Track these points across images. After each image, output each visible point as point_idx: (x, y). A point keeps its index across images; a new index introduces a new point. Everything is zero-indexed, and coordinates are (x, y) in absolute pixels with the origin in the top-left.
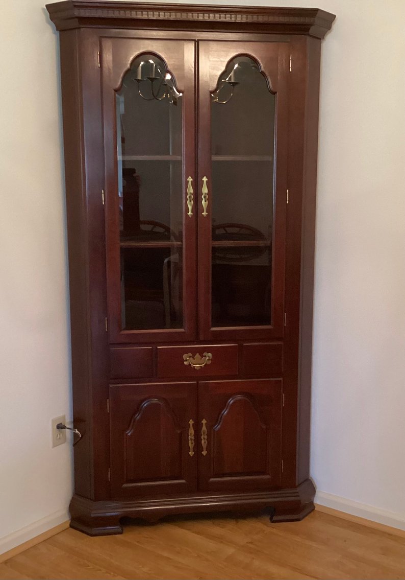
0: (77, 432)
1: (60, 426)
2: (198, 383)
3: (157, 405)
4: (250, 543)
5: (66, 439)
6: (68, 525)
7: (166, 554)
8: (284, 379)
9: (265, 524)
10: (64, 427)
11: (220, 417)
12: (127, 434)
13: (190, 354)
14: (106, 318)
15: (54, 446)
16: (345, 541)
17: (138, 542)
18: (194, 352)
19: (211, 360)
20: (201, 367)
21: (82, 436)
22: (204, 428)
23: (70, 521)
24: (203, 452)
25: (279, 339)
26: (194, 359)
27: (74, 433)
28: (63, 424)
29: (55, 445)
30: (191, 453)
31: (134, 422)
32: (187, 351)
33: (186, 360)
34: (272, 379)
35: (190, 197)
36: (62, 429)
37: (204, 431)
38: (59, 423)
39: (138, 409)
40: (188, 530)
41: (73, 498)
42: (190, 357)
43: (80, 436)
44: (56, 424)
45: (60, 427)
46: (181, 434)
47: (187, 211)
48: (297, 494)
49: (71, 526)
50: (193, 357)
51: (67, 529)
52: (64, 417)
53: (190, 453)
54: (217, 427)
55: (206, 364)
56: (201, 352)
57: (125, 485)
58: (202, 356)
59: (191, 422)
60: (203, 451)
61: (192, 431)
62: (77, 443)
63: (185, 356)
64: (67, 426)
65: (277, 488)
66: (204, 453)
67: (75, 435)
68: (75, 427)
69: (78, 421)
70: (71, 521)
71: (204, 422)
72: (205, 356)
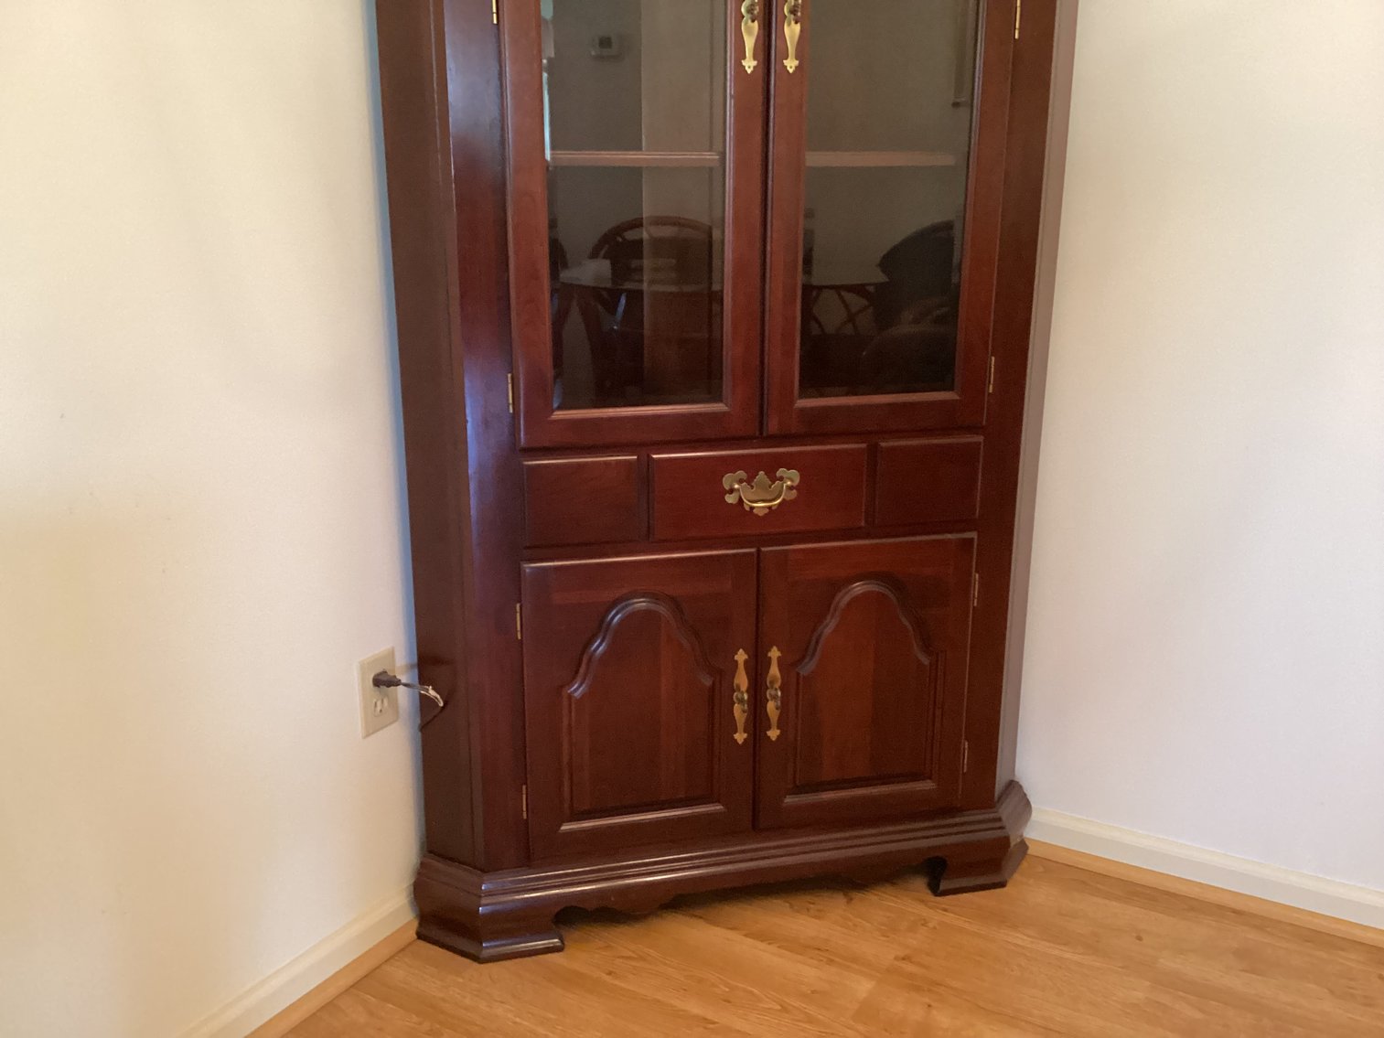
0: (432, 693)
1: (383, 678)
2: (759, 551)
3: (647, 613)
4: (903, 959)
5: (397, 712)
6: (412, 934)
7: (695, 1008)
8: (979, 536)
9: (922, 901)
10: (393, 682)
11: (814, 639)
12: (570, 697)
13: (741, 474)
14: (509, 375)
15: (368, 735)
16: (1139, 938)
17: (610, 973)
18: (751, 467)
19: (797, 488)
20: (770, 508)
21: (445, 703)
22: (774, 671)
23: (416, 924)
24: (769, 733)
25: (972, 429)
26: (752, 487)
27: (421, 695)
28: (391, 674)
29: (370, 731)
30: (740, 737)
31: (590, 660)
32: (730, 465)
33: (732, 491)
34: (949, 536)
35: (750, 10)
36: (389, 686)
37: (775, 676)
38: (379, 670)
39: (600, 627)
40: (731, 929)
41: (422, 865)
42: (740, 481)
43: (441, 704)
44: (372, 676)
45: (383, 681)
46: (712, 688)
47: (741, 54)
48: (998, 825)
49: (420, 936)
50: (749, 481)
51: (410, 944)
52: (392, 653)
53: (737, 736)
54: (808, 668)
55: (784, 499)
56: (771, 466)
57: (565, 827)
58: (774, 479)
59: (741, 656)
60: (769, 728)
61: (742, 680)
62: (428, 723)
63: (728, 480)
64: (404, 681)
65: (950, 811)
66: (773, 734)
67: (425, 702)
68: (423, 680)
69: (429, 662)
70: (420, 925)
71: (774, 653)
72: (781, 479)
